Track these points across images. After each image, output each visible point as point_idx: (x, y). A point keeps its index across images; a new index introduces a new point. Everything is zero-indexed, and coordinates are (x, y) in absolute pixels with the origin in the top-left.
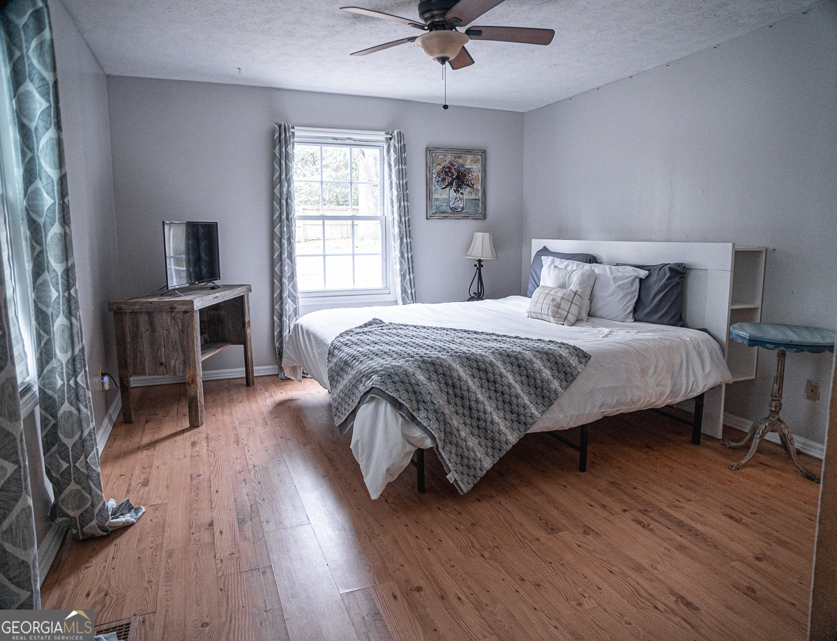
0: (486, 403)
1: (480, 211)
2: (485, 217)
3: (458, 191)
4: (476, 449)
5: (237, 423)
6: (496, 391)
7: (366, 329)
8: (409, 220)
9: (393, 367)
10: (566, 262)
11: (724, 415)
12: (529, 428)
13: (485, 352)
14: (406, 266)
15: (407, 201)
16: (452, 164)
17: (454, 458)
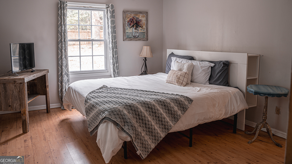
0: (152, 121)
1: (145, 37)
2: (147, 40)
3: (136, 29)
4: (148, 141)
5: (44, 130)
6: (156, 116)
7: (100, 90)
8: (116, 41)
9: (114, 108)
10: (181, 60)
11: (245, 121)
12: (169, 131)
13: (151, 100)
14: (115, 61)
15: (115, 33)
16: (134, 18)
17: (139, 145)
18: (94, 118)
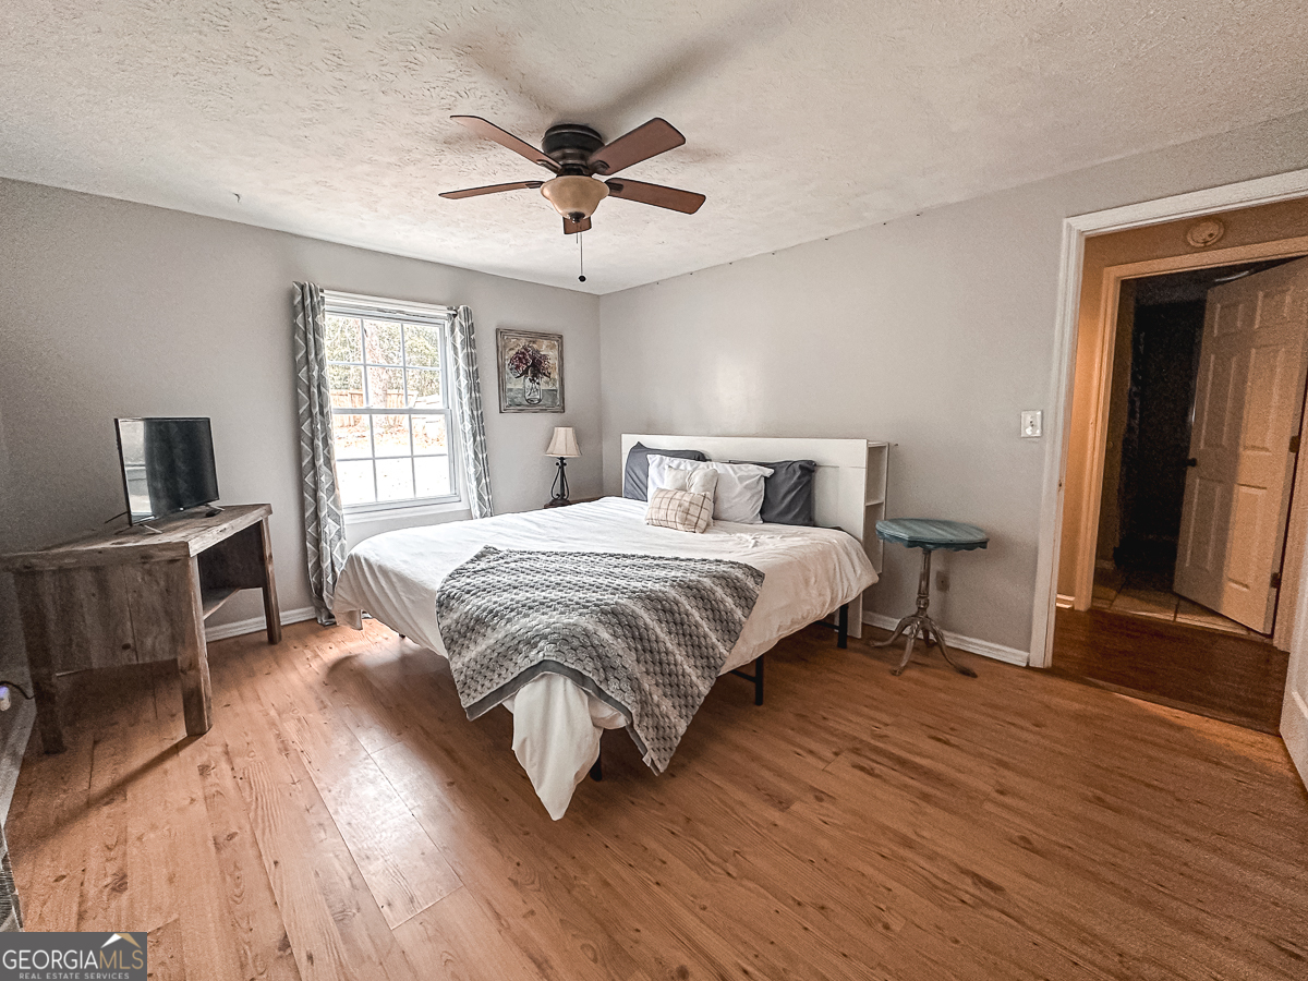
0: (676, 652)
1: (558, 403)
2: (563, 410)
3: (534, 380)
4: (670, 713)
8: (482, 413)
10: (676, 461)
11: (862, 616)
12: (719, 671)
14: (481, 468)
15: (479, 392)
16: (526, 349)
17: (652, 733)
18: (486, 661)
